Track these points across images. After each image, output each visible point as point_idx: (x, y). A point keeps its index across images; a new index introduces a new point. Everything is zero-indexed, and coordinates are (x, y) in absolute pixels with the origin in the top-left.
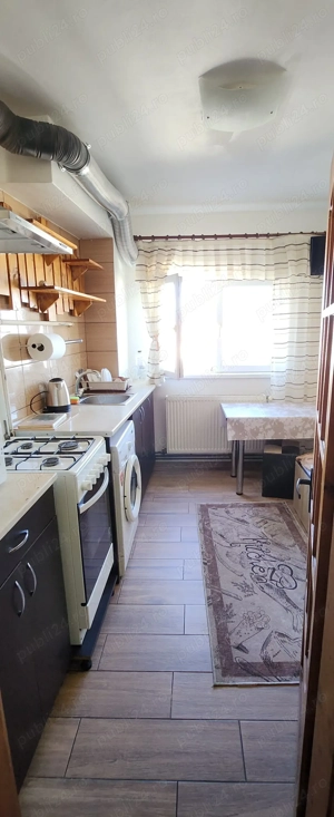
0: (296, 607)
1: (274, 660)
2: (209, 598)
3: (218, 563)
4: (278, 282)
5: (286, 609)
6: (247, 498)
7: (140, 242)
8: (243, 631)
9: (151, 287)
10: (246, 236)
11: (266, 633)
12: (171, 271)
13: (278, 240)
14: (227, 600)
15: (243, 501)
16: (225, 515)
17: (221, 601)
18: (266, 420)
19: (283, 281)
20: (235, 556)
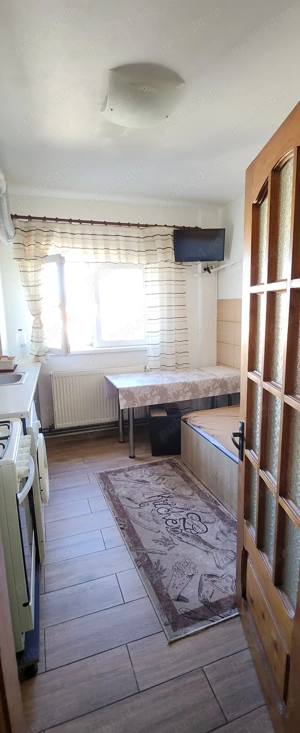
0: (213, 548)
1: (212, 601)
2: (136, 561)
3: (134, 525)
4: (149, 266)
5: (207, 552)
6: (141, 459)
7: (17, 221)
8: (177, 582)
9: (30, 265)
10: (119, 224)
11: (197, 578)
12: (51, 251)
13: (147, 230)
14: (154, 558)
15: (137, 464)
16: (125, 478)
17: (149, 560)
18: (153, 387)
19: (153, 265)
20: (147, 515)
